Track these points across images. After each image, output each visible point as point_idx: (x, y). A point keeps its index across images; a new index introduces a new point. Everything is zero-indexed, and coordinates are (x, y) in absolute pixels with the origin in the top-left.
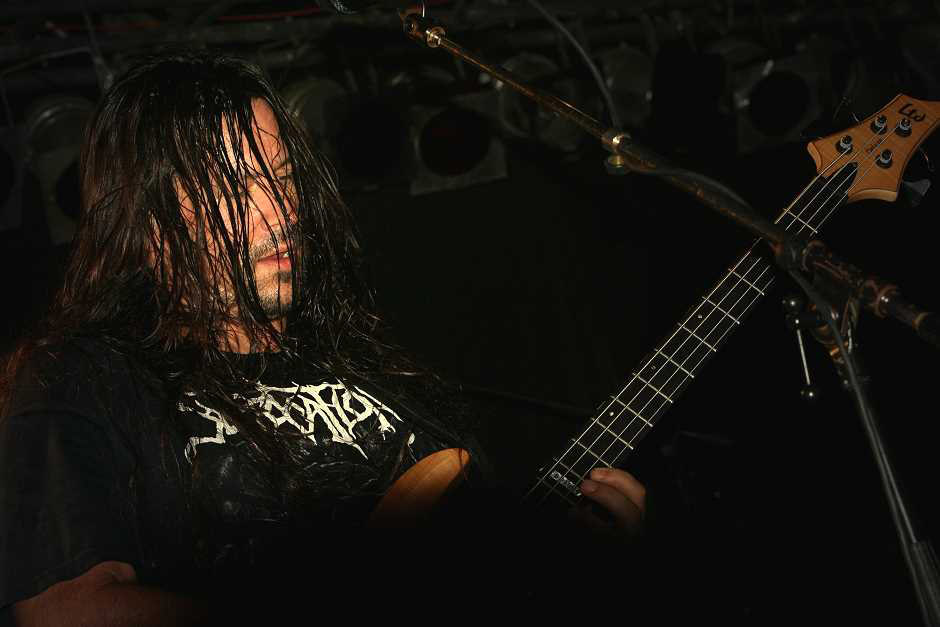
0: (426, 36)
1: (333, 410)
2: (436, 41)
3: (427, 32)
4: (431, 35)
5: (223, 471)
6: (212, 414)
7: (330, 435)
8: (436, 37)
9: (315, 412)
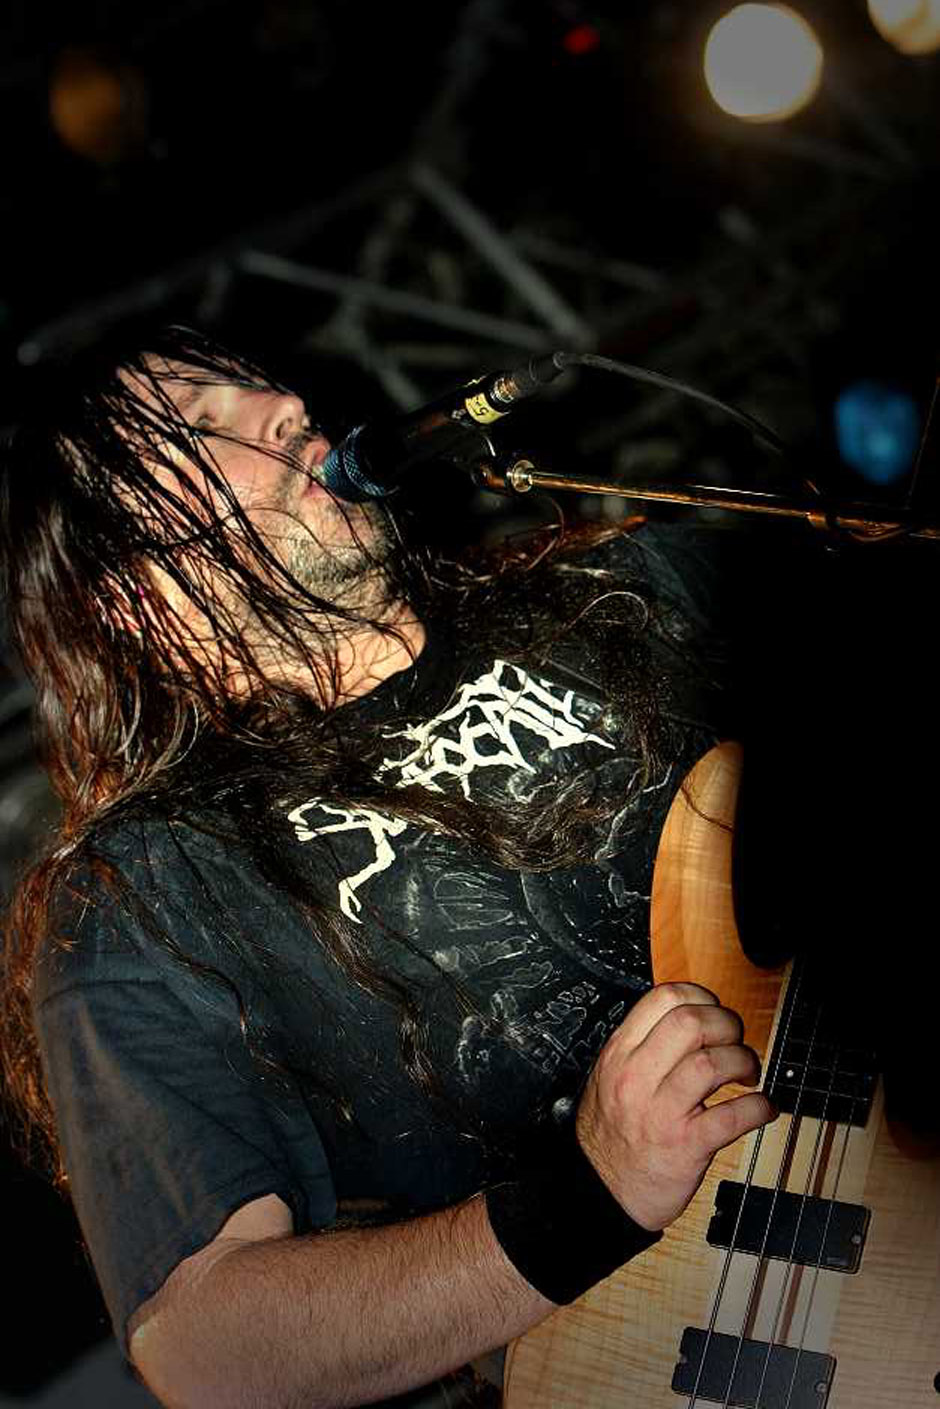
0: (509, 481)
1: (530, 696)
2: (526, 482)
3: (509, 474)
4: (516, 476)
5: (410, 910)
6: (358, 818)
7: (544, 742)
8: (524, 476)
9: (507, 722)
